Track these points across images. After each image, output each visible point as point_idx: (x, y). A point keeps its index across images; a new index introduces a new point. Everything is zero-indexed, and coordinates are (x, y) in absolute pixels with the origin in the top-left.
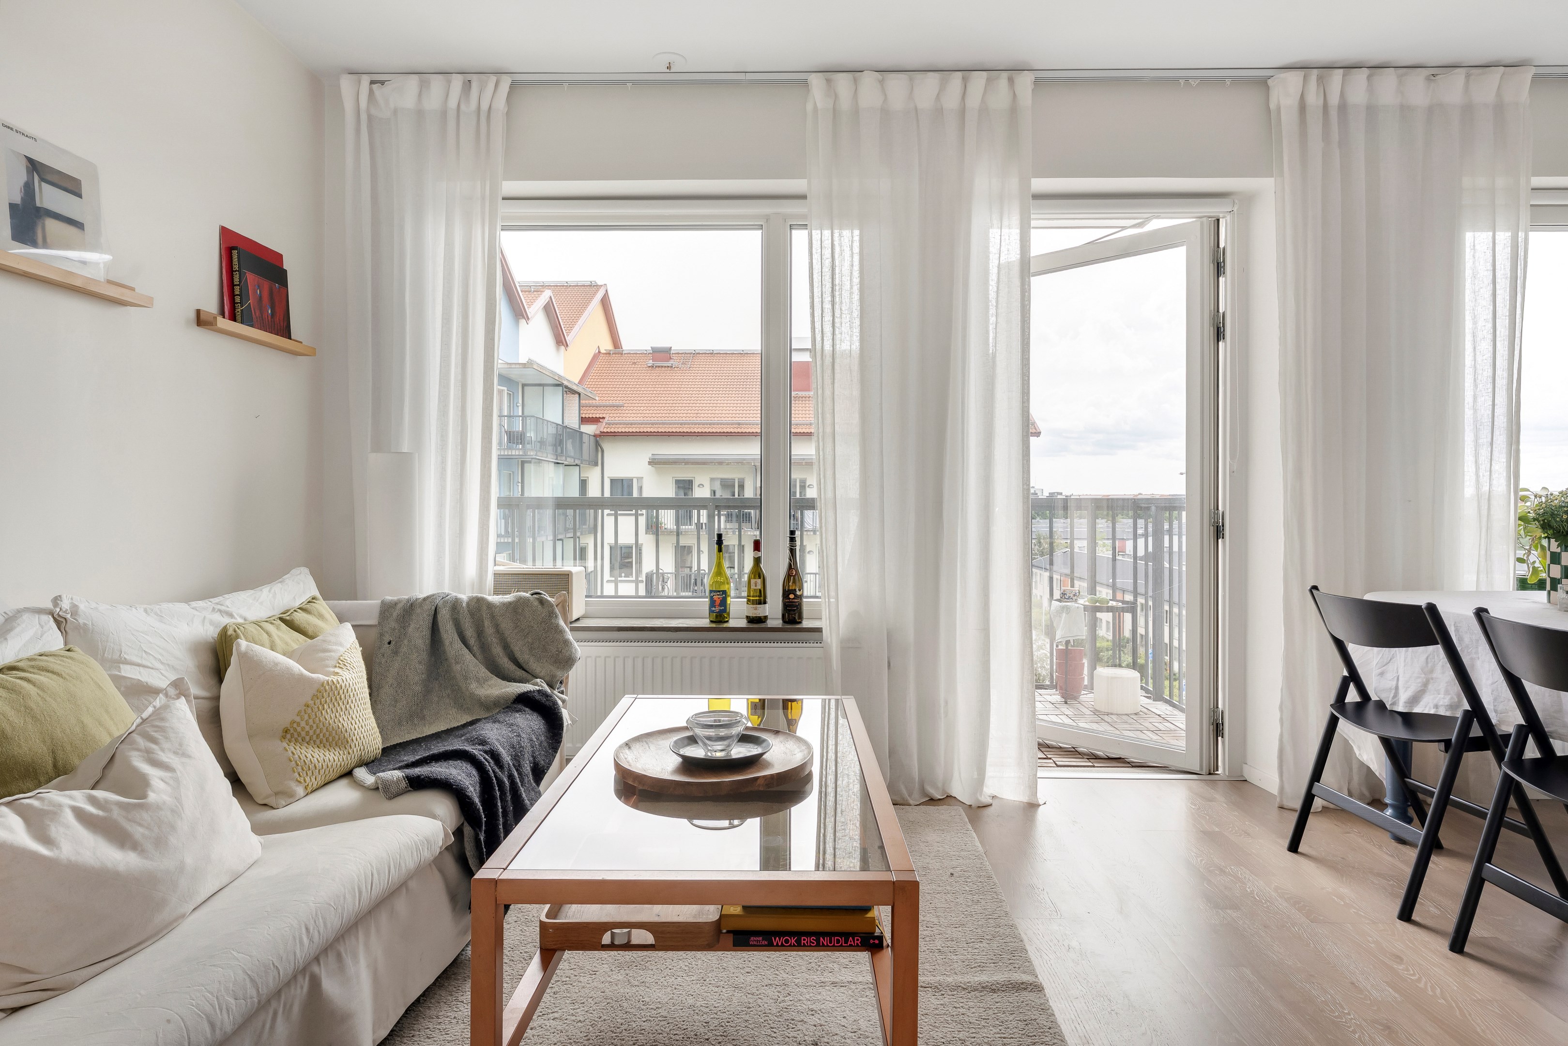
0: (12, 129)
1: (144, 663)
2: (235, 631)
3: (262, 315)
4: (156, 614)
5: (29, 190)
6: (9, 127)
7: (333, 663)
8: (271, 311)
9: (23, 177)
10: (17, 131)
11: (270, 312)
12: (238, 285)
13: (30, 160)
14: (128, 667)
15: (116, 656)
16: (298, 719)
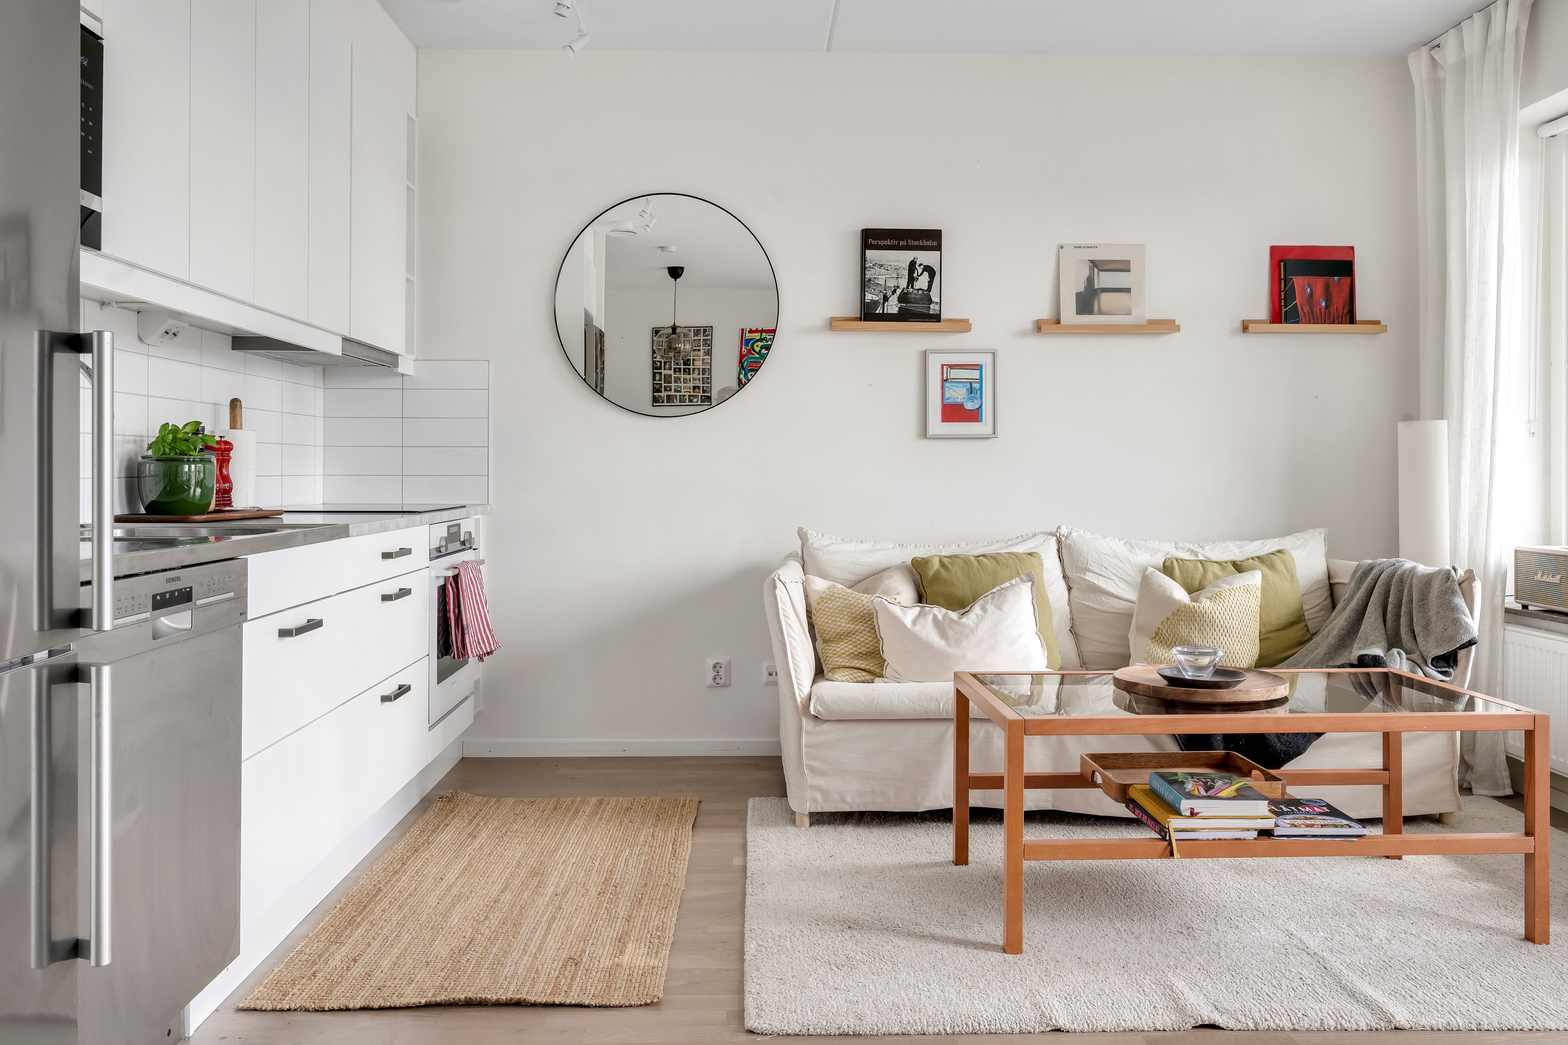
0: (1080, 247)
1: (1102, 573)
2: (1172, 563)
3: (1312, 310)
4: (1131, 546)
5: (1090, 280)
6: (1078, 247)
7: (1209, 595)
8: (1326, 303)
9: (1086, 273)
10: (1084, 247)
11: (1324, 304)
12: (1283, 291)
13: (1092, 262)
14: (1091, 574)
15: (1084, 566)
16: (1161, 627)
